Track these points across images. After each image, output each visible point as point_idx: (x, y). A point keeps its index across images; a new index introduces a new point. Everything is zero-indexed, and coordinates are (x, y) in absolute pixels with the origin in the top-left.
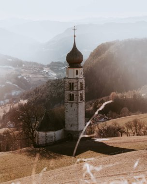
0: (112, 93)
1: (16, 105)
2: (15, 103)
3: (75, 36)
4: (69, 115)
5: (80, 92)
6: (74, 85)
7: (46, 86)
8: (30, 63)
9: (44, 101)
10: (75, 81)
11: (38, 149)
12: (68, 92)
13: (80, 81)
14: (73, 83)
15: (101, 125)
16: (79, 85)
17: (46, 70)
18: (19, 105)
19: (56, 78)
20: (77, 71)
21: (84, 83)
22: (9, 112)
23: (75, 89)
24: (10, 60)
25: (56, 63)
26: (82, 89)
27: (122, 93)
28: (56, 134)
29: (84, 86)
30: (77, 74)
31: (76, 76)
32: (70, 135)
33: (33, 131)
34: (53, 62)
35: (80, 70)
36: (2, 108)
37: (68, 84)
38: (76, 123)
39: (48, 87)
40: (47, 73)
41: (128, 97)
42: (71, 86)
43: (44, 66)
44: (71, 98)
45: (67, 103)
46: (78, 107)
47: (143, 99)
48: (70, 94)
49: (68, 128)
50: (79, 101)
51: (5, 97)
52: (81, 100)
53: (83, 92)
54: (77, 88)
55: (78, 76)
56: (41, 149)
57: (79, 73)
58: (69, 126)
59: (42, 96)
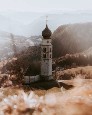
0: (67, 54)
1: (10, 61)
2: (10, 59)
3: (47, 21)
4: (43, 67)
5: (50, 53)
6: (46, 49)
7: (28, 50)
8: (19, 36)
9: (27, 58)
10: (47, 47)
11: (25, 86)
12: (42, 53)
13: (50, 47)
14: (45, 48)
15: (61, 73)
16: (49, 49)
17: (28, 41)
18: (12, 61)
19: (34, 45)
20: (48, 41)
21: (52, 48)
22: (7, 65)
23: (47, 51)
24: (7, 34)
25: (34, 36)
26: (51, 52)
27: (72, 54)
28: (35, 78)
29: (52, 50)
30: (48, 43)
31: (47, 44)
32: (43, 78)
33: (22, 76)
34: (32, 36)
35: (50, 41)
36: (2, 62)
37: (43, 48)
38: (47, 71)
39: (30, 50)
40: (29, 42)
41: (76, 57)
42: (45, 50)
43: (27, 38)
44: (45, 56)
45: (42, 60)
46: (48, 62)
47: (84, 58)
48: (44, 54)
49: (42, 74)
50: (49, 58)
51: (4, 56)
52: (50, 58)
53: (52, 53)
54: (48, 51)
55: (49, 44)
56: (27, 86)
57: (49, 42)
58: (43, 73)
59: (25, 56)
